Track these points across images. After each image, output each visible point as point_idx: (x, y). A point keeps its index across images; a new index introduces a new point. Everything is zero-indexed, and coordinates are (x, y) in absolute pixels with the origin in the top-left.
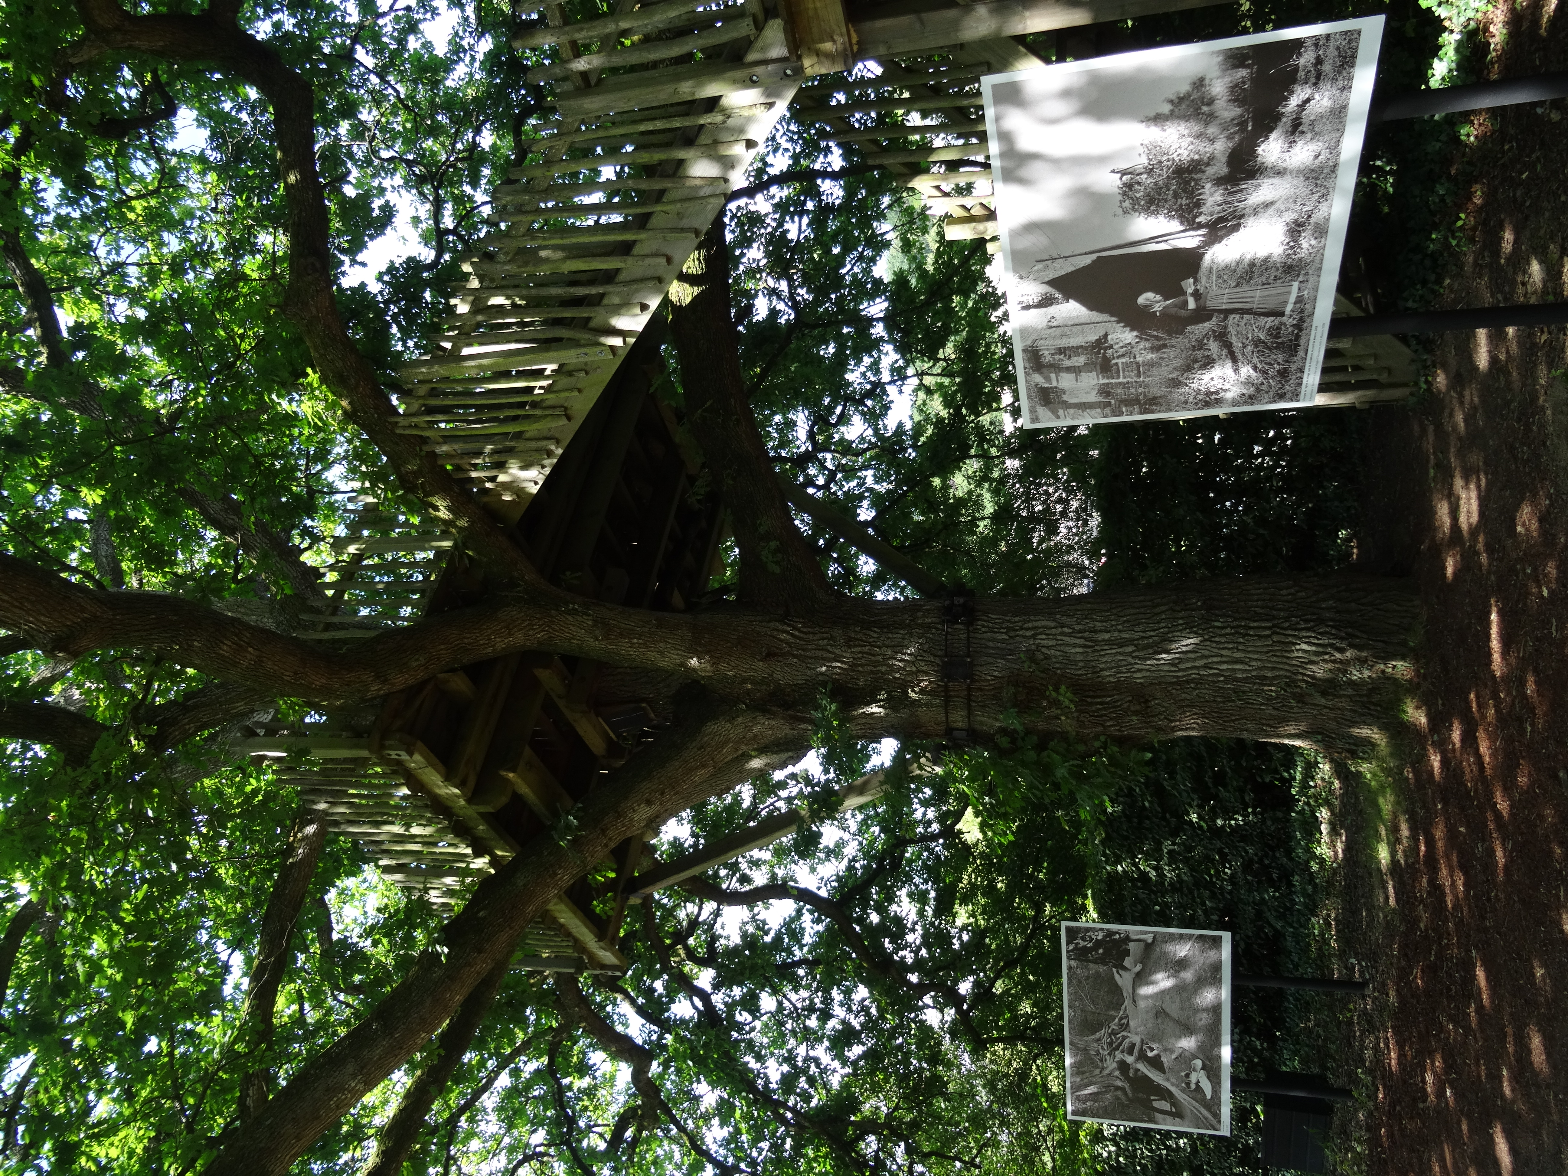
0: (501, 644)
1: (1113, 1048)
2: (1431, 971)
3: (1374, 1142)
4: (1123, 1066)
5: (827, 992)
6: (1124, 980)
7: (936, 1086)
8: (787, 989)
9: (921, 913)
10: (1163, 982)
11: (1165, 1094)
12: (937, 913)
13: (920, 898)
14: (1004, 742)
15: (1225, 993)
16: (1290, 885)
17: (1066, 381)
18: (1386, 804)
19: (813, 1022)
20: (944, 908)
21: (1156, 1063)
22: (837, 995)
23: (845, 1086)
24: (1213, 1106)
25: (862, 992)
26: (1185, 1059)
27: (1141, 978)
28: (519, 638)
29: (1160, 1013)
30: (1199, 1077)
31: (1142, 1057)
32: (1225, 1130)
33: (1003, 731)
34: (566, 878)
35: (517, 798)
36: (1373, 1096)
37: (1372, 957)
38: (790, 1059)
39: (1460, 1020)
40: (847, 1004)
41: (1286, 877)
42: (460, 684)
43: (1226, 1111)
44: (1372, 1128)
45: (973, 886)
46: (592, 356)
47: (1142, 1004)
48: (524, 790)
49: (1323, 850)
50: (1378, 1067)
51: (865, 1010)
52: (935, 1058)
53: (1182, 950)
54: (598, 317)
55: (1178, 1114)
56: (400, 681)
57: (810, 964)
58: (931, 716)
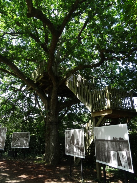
0: (53, 82)
1: (19, 137)
2: (24, 165)
3: (10, 160)
4: (17, 138)
5: (27, 107)
6: (25, 138)
7: (18, 118)
8: (27, 103)
9: (35, 116)
10: (25, 142)
11: (15, 142)
12: (35, 118)
13: (37, 116)
14: (45, 127)
15: (24, 147)
16: (35, 154)
17: (68, 134)
18: (39, 162)
19: (24, 106)
20: (36, 119)
21: (18, 141)
22: (27, 108)
23: (18, 109)
24: (14, 146)
25: (27, 110)
26: (18, 143)
27: (25, 140)
28: (54, 84)
29: (22, 141)
30: (16, 145)
31: (18, 139)
32: (11, 147)
33: (46, 127)
34: (33, 88)
35: (40, 84)
36: (14, 161)
37: (26, 161)
38: (20, 103)
39: (19, 167)
40: (26, 109)
41: (36, 154)
42: (50, 79)
43: (13, 147)
44: (11, 160)
45: (38, 122)
46: (75, 92)
47: (23, 140)
48: (41, 84)
49: (38, 157)
50: (16, 161)
51: (25, 111)
52: (21, 118)
53: (27, 144)
54: (78, 93)
55: (13, 143)
56: (49, 75)
57: (29, 105)
58: (47, 121)
